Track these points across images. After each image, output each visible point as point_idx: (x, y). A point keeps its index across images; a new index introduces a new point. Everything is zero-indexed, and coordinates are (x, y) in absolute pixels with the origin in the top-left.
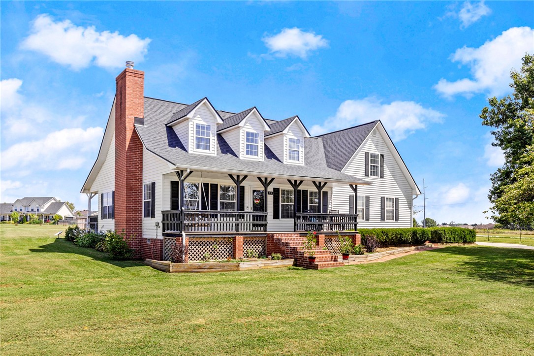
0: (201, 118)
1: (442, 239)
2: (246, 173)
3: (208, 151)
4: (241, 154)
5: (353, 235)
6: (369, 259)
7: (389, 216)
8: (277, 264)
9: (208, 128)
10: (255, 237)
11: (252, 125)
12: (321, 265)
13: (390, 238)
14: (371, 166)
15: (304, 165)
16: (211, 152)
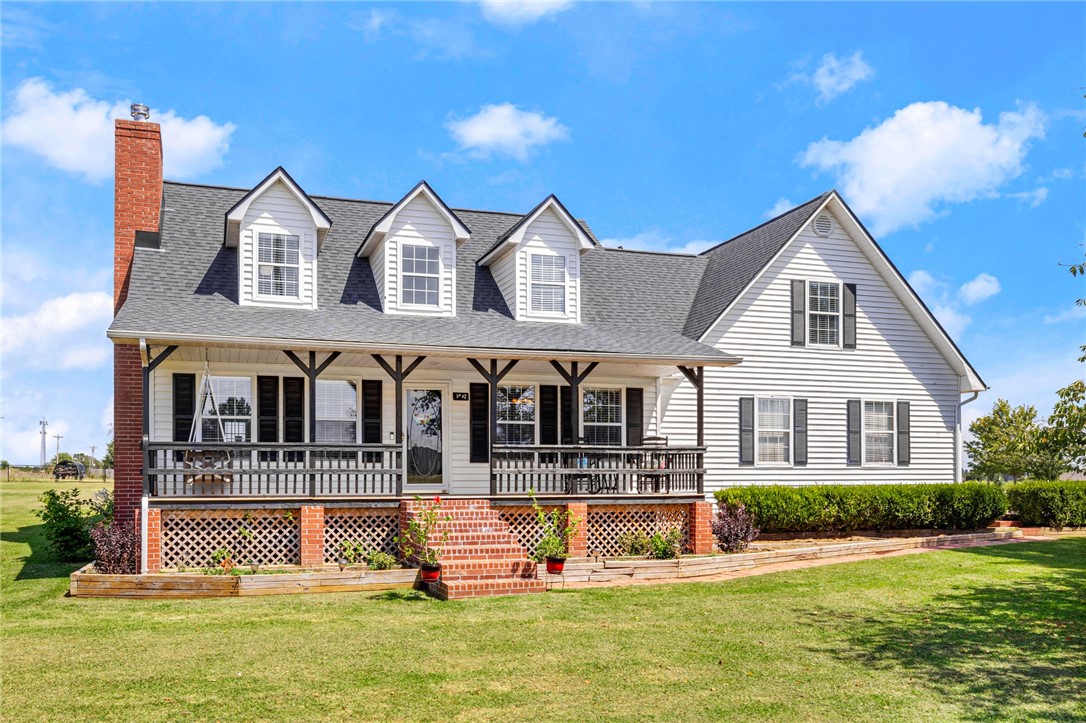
0: (274, 219)
1: (1053, 517)
2: (333, 346)
3: (292, 299)
4: (386, 301)
5: (690, 504)
6: (686, 571)
7: (879, 452)
8: (364, 581)
9: (294, 243)
10: (367, 509)
11: (421, 228)
12: (457, 587)
13: (853, 511)
14: (813, 317)
15: (579, 321)
16: (302, 299)
